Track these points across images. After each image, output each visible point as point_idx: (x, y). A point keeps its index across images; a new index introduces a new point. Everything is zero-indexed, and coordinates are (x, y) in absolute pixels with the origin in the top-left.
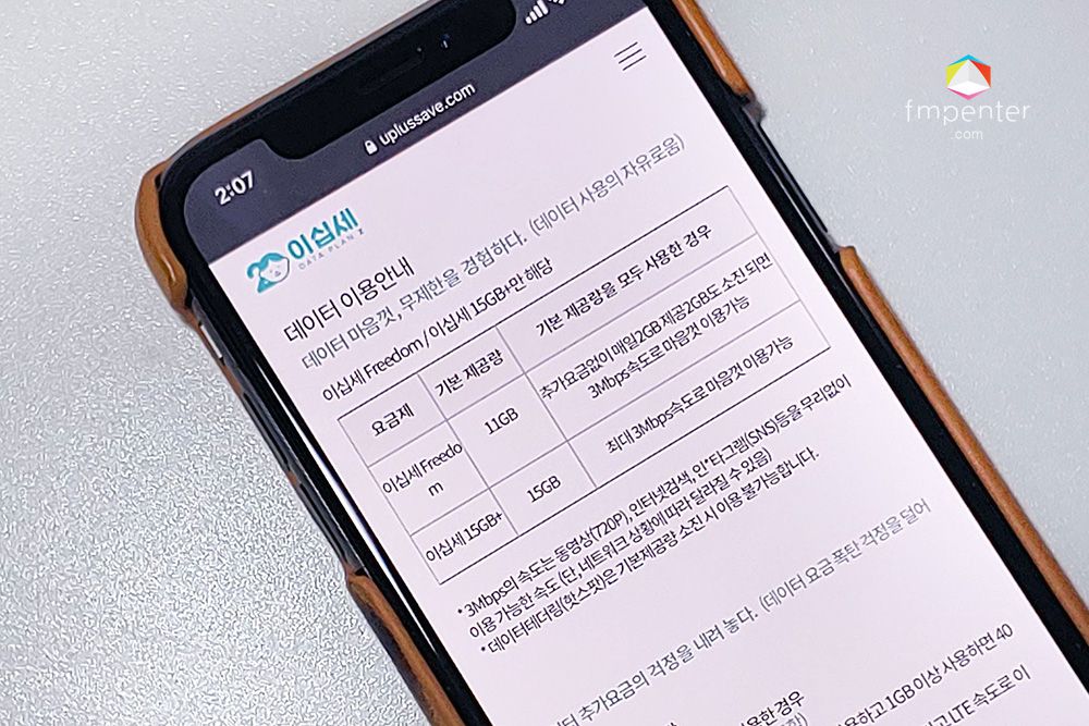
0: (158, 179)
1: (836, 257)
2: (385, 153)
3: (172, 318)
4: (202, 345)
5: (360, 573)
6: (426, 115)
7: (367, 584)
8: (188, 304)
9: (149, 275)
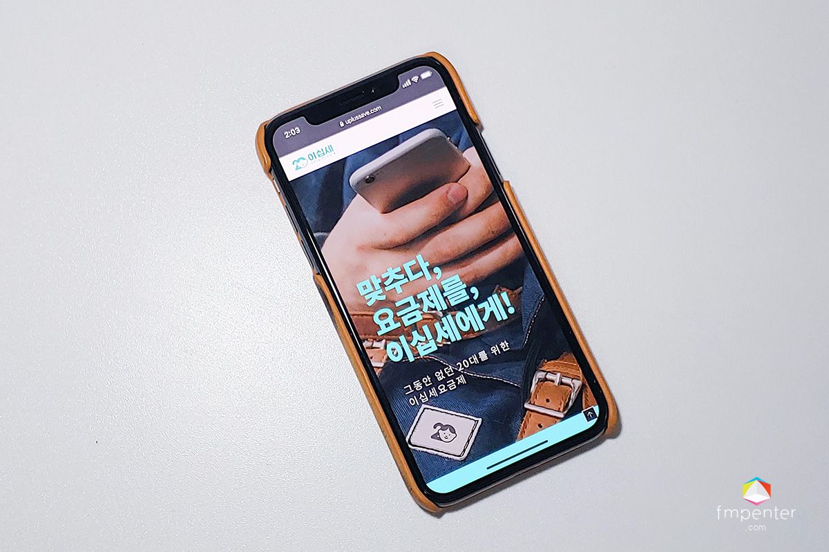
0: (265, 126)
1: (502, 184)
2: (347, 127)
3: (264, 175)
4: (273, 186)
5: (318, 274)
6: (362, 116)
7: (320, 278)
8: (270, 171)
9: (258, 159)
